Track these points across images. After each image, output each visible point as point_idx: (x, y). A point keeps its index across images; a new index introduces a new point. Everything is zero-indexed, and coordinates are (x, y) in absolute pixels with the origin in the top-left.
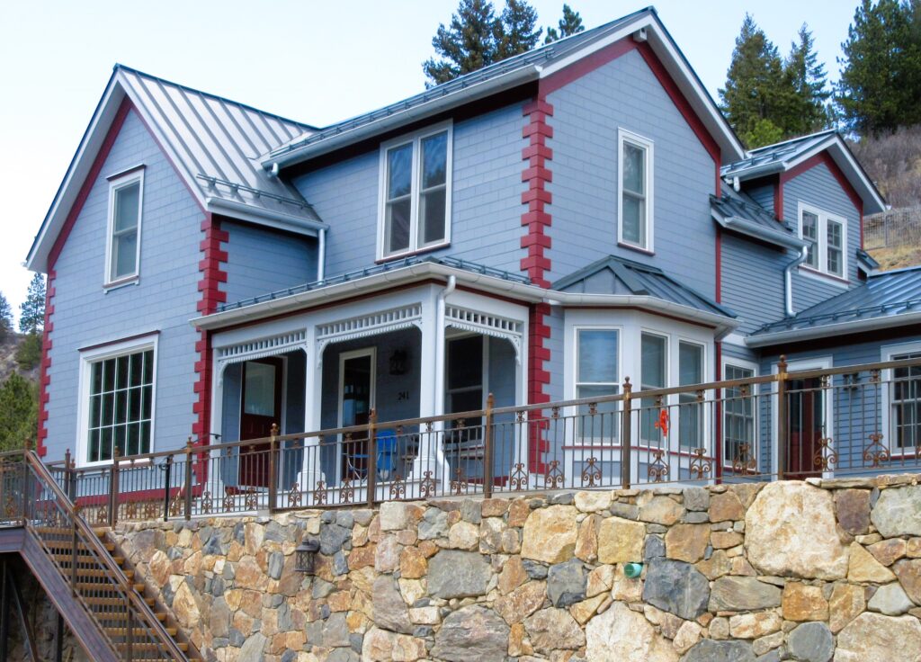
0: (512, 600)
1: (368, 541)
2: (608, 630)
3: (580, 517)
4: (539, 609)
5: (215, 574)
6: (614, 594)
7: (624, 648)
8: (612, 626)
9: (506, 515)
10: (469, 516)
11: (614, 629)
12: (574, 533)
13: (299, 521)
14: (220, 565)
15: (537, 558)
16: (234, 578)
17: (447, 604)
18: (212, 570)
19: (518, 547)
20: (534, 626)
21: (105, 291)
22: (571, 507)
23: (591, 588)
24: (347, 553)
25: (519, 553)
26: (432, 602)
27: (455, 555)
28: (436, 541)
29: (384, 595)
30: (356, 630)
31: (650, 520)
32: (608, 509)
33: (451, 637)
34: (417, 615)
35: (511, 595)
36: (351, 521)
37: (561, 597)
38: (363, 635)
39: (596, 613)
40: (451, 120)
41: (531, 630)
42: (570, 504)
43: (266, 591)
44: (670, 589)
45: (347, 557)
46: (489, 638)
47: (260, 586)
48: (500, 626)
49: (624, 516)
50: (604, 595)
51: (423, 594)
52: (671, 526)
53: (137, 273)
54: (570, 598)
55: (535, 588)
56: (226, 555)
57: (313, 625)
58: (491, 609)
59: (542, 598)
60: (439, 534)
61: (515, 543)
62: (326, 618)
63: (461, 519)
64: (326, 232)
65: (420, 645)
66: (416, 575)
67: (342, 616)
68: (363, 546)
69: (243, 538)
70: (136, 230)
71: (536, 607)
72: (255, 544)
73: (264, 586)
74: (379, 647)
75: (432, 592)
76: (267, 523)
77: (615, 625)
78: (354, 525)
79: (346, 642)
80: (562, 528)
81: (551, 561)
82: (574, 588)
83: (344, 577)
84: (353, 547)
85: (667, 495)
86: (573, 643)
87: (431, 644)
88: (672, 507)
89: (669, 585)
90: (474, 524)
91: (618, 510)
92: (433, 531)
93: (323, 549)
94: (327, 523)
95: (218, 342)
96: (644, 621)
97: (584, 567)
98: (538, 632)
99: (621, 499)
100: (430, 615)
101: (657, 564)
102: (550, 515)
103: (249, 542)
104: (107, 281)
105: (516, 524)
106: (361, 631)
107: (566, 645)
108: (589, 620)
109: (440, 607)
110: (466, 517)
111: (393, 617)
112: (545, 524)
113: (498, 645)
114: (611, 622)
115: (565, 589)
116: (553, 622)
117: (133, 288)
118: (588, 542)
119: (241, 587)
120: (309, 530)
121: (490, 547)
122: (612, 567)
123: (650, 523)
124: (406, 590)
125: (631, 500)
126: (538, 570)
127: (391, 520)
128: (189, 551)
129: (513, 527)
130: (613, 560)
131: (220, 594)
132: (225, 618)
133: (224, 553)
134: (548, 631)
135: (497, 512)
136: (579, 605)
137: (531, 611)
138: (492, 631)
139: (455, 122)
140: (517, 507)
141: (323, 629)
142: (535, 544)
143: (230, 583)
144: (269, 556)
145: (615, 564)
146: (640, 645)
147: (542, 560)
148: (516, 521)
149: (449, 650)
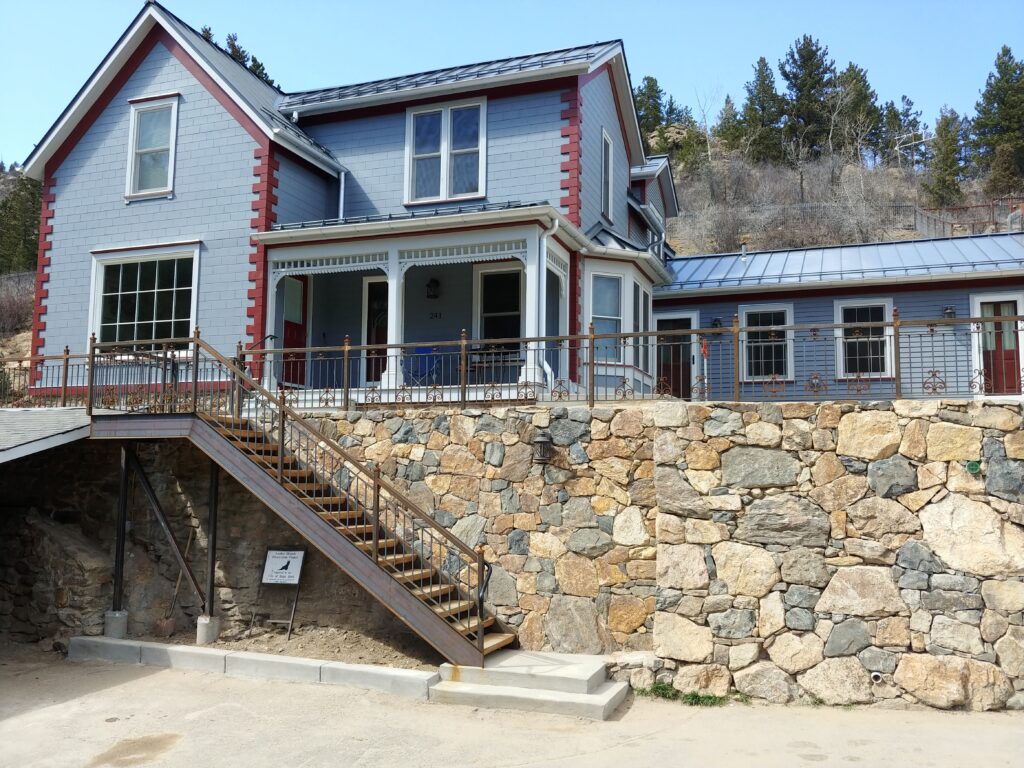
0: (832, 491)
1: (611, 434)
2: (948, 517)
3: (903, 422)
4: (864, 497)
5: (412, 461)
6: (951, 486)
7: (972, 532)
8: (952, 513)
9: (814, 417)
10: (769, 417)
11: (954, 515)
12: (897, 433)
13: (521, 415)
14: (417, 453)
15: (856, 455)
16: (439, 465)
17: (750, 494)
18: (407, 457)
19: (833, 446)
20: (859, 513)
21: (127, 202)
22: (890, 413)
23: (922, 481)
24: (585, 445)
25: (834, 450)
26: (731, 491)
27: (753, 451)
28: (731, 438)
29: (669, 484)
30: (605, 513)
31: (987, 426)
32: (937, 416)
33: (761, 522)
34: (716, 502)
35: (829, 485)
36: (588, 418)
37: (891, 488)
38: (614, 518)
39: (929, 502)
40: (486, 97)
41: (856, 516)
42: (889, 410)
43: (483, 477)
44: (1018, 483)
45: (585, 448)
46: (808, 522)
47: (475, 472)
48: (817, 513)
49: (956, 422)
50: (938, 488)
51: (719, 485)
52: (1010, 432)
53: (170, 188)
54: (901, 489)
55: (853, 481)
56: (426, 444)
57: (548, 508)
58: (805, 498)
59: (866, 489)
60: (733, 432)
61: (830, 442)
62: (564, 502)
63: (760, 419)
64: (345, 175)
65: (722, 529)
66: (709, 467)
67: (586, 500)
68: (605, 440)
69: (448, 428)
70: (168, 150)
71: (859, 497)
72: (465, 434)
73: (480, 472)
74: (669, 529)
75: (731, 482)
76: (480, 416)
77: (955, 512)
78: (591, 421)
79: (594, 524)
80: (885, 430)
81: (872, 458)
82: (904, 481)
83: (585, 466)
84: (591, 440)
85: (1002, 406)
86: (909, 527)
87: (733, 528)
88: (1010, 416)
89: (1016, 480)
90: (776, 424)
91: (950, 416)
92: (727, 428)
93: (555, 441)
94: (557, 418)
95: (275, 256)
96: (991, 509)
97: (910, 464)
98: (864, 519)
99: (949, 408)
100: (732, 502)
101: (998, 462)
102: (868, 419)
103: (456, 433)
104: (128, 193)
105: (829, 425)
106: (612, 513)
107: (901, 529)
108: (922, 508)
109: (741, 495)
110: (765, 418)
111: (685, 504)
112: (862, 426)
113: (819, 529)
114: (951, 510)
115: (894, 482)
116: (881, 510)
117: (165, 201)
118: (914, 443)
119: (450, 473)
120: (535, 423)
121: (798, 444)
122: (945, 465)
123: (986, 428)
124: (697, 479)
125: (962, 409)
126: (858, 466)
127: (669, 418)
128: (372, 440)
129: (824, 428)
130: (946, 458)
131: (421, 478)
132: (428, 501)
133: (422, 442)
134: (876, 518)
135: (802, 414)
136: (911, 496)
137: (854, 500)
138: (810, 517)
139: (488, 99)
140: (827, 411)
141: (562, 511)
142: (854, 443)
143: (434, 469)
144: (485, 446)
145: (948, 462)
146: (992, 530)
147: (861, 456)
148: (829, 424)
149: (757, 533)
